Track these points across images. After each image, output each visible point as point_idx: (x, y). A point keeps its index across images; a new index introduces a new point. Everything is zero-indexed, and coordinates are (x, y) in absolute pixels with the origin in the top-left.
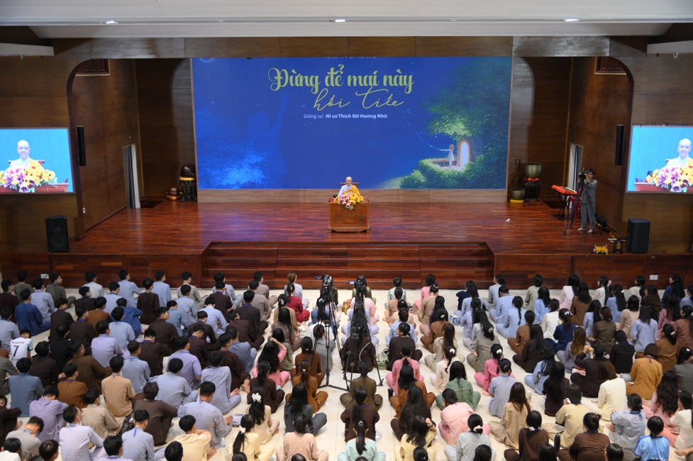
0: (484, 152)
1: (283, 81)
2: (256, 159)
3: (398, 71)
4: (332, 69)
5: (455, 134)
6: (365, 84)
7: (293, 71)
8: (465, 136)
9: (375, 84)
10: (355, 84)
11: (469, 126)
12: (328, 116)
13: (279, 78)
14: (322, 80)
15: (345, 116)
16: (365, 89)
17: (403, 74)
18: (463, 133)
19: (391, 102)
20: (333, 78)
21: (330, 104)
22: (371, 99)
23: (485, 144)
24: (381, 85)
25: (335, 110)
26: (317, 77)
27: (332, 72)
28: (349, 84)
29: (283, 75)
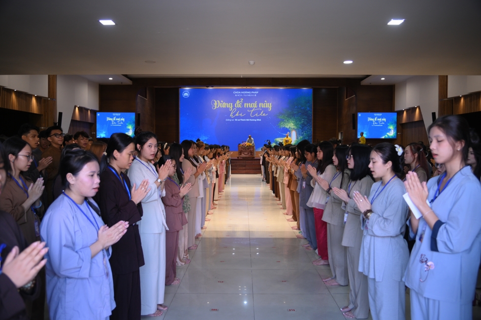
0: (302, 135)
1: (217, 106)
2: (206, 138)
3: (265, 101)
4: (238, 101)
5: (290, 127)
6: (252, 107)
7: (222, 101)
8: (294, 128)
9: (256, 107)
10: (247, 107)
11: (296, 125)
12: (236, 120)
13: (216, 104)
14: (234, 105)
15: (243, 120)
16: (252, 109)
17: (267, 103)
18: (293, 127)
19: (262, 114)
20: (238, 104)
21: (237, 115)
22: (254, 113)
23: (302, 132)
24: (258, 107)
25: (239, 117)
26: (232, 104)
27: (238, 102)
28: (245, 107)
29: (217, 103)
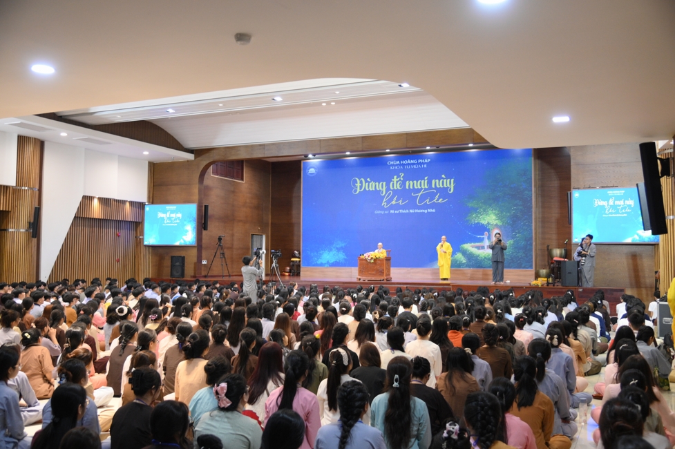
0: (513, 238)
1: (361, 187)
2: (341, 244)
3: (443, 176)
4: (395, 177)
5: (489, 223)
6: (419, 187)
7: (368, 180)
8: (496, 225)
9: (426, 187)
10: (411, 187)
11: (500, 217)
12: (392, 212)
13: (358, 185)
14: (388, 185)
15: (404, 211)
16: (418, 191)
17: (447, 178)
18: (495, 223)
19: (438, 200)
20: (396, 183)
21: (394, 202)
22: (423, 198)
23: (513, 231)
24: (430, 187)
25: (397, 207)
26: (384, 183)
27: (395, 179)
28: (407, 187)
29: (361, 182)
